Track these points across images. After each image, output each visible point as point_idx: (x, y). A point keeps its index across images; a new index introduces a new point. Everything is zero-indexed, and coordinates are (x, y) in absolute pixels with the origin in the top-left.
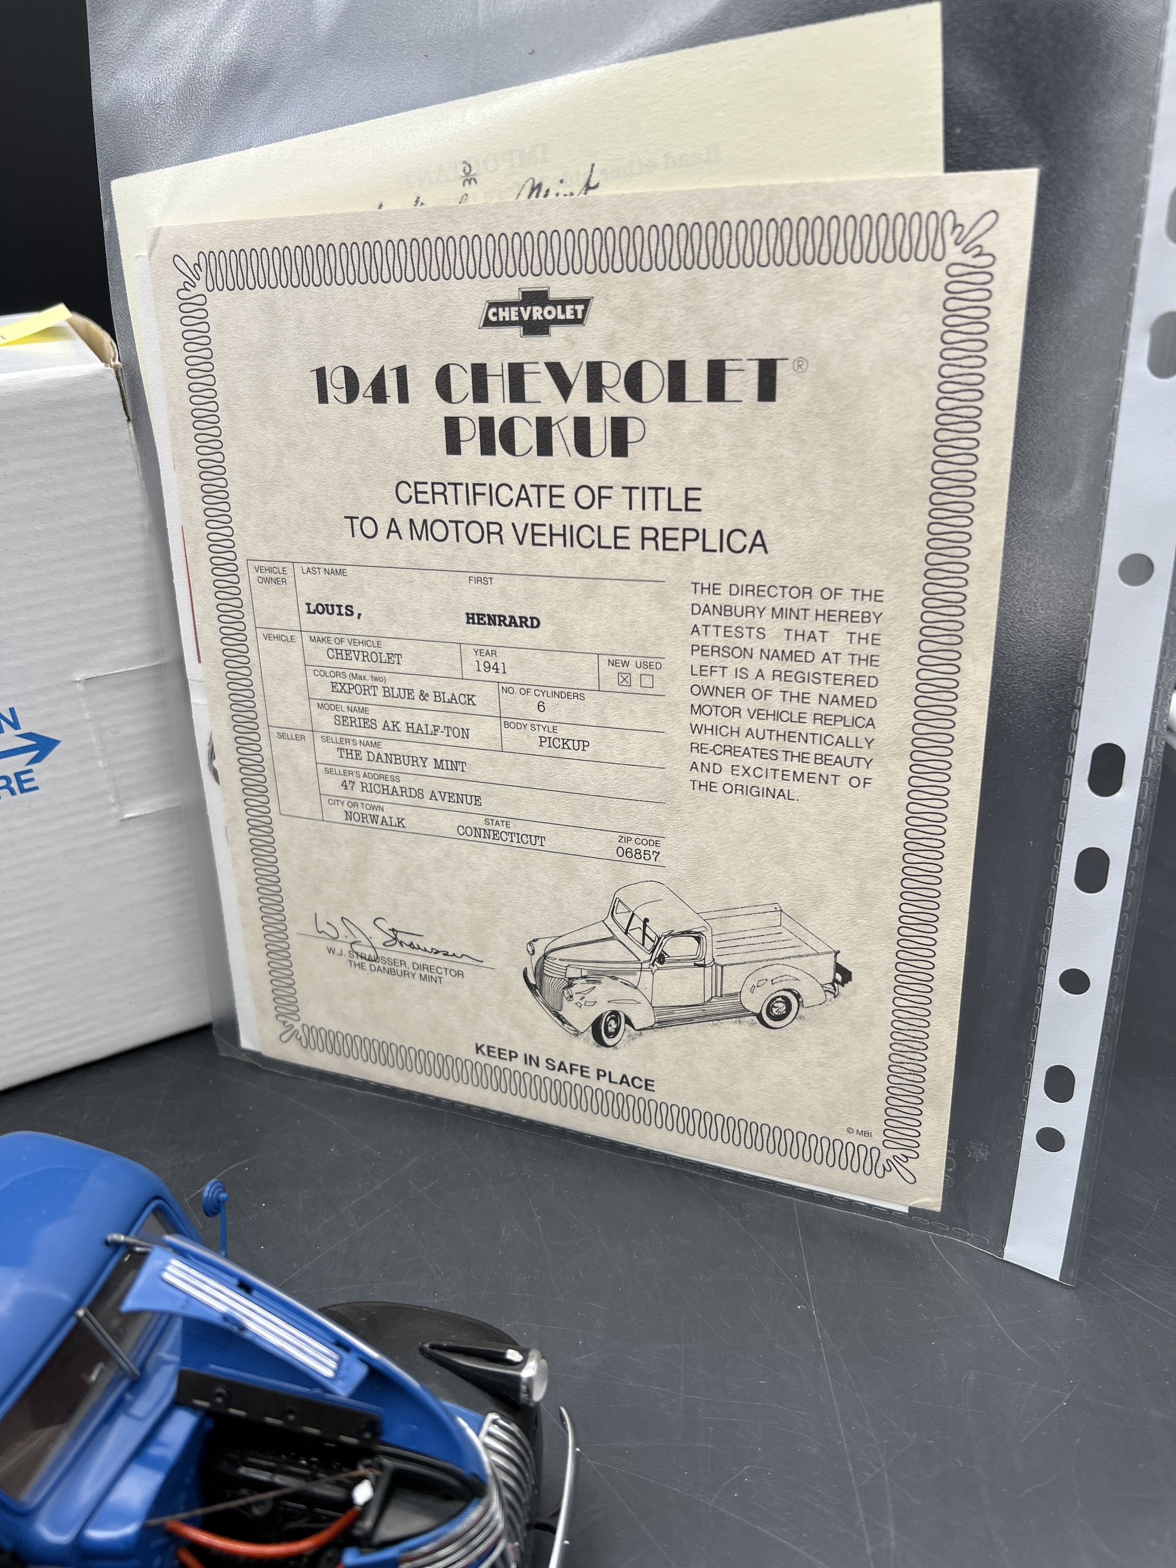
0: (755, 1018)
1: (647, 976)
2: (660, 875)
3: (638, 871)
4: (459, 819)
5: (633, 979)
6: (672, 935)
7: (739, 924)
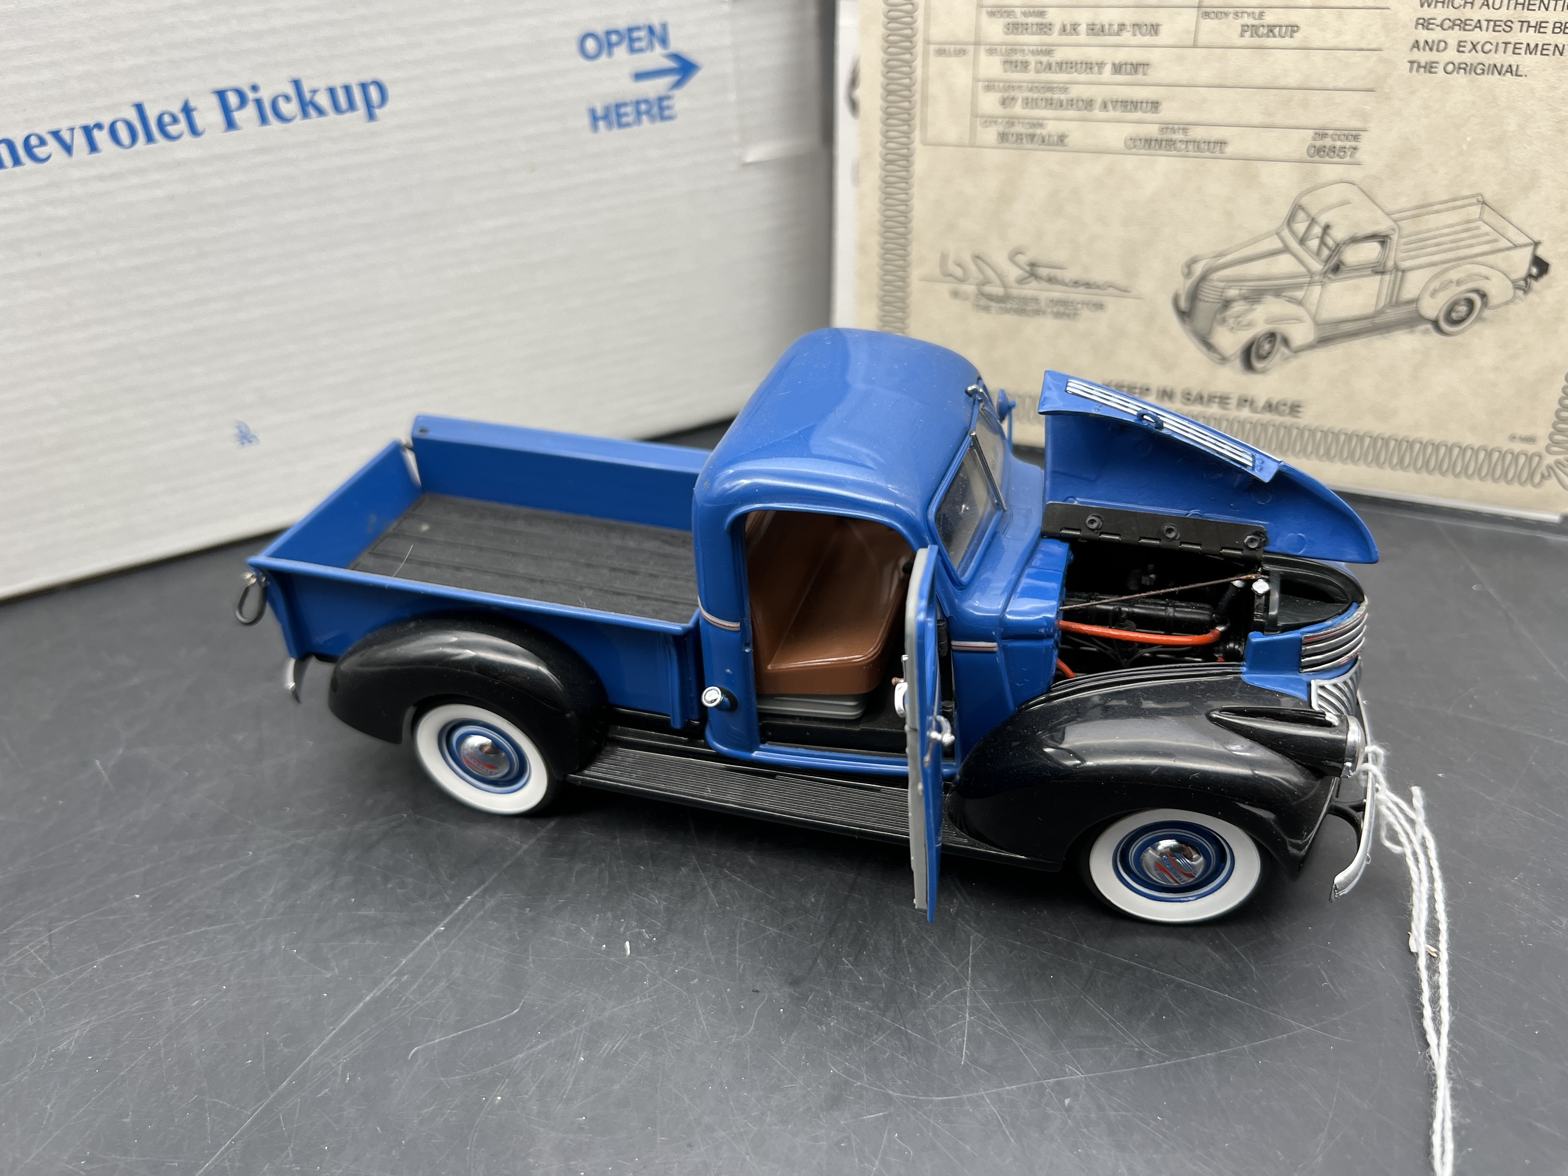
0: (1429, 326)
1: (1317, 289)
2: (1355, 174)
3: (1330, 171)
4: (1129, 130)
5: (1299, 294)
6: (1354, 240)
7: (1432, 221)
